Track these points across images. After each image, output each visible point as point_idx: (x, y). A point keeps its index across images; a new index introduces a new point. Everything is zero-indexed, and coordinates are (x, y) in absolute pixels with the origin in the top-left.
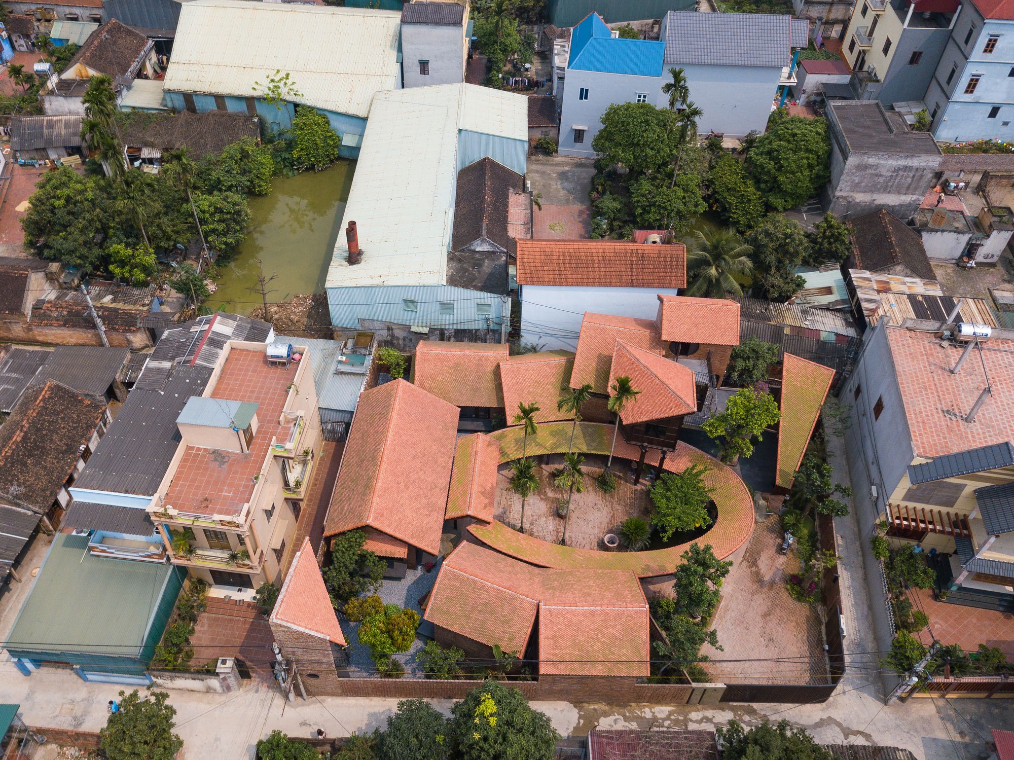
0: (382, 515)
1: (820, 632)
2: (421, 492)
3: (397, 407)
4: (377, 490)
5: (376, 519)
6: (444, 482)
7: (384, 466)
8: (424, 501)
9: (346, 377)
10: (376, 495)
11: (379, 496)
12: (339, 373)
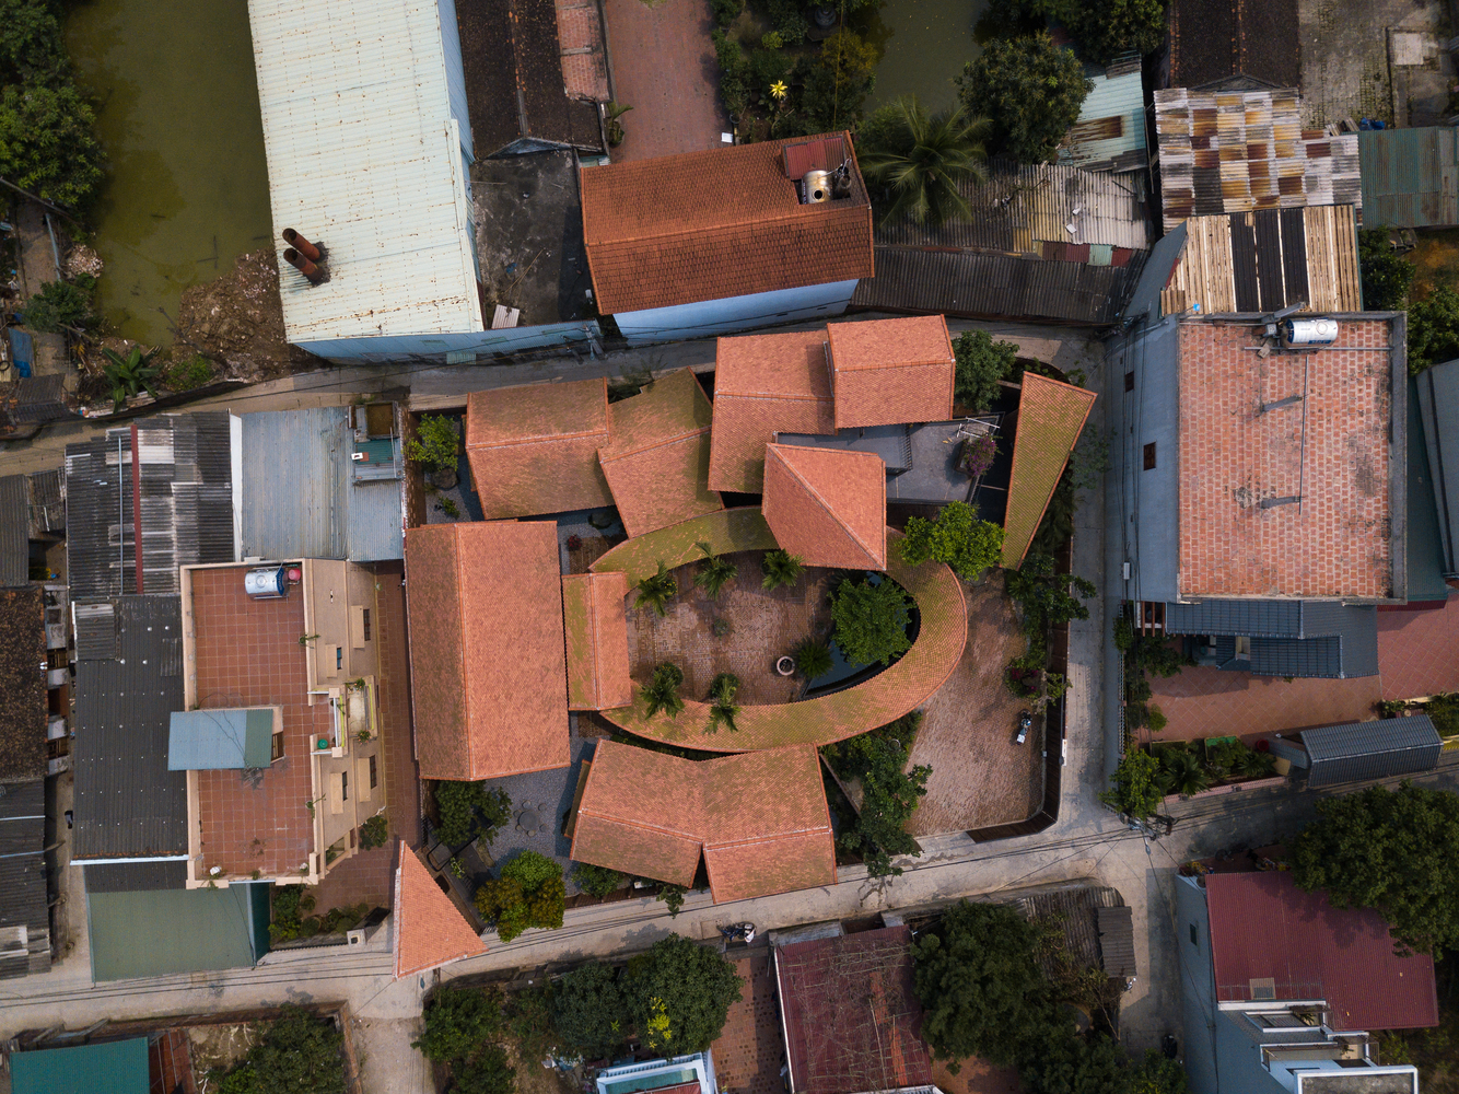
0: (487, 757)
1: (1040, 732)
2: (530, 692)
3: (464, 578)
4: (470, 727)
5: (481, 767)
6: (556, 657)
7: (470, 684)
8: (537, 701)
9: (374, 489)
10: (471, 735)
11: (476, 734)
12: (360, 484)
